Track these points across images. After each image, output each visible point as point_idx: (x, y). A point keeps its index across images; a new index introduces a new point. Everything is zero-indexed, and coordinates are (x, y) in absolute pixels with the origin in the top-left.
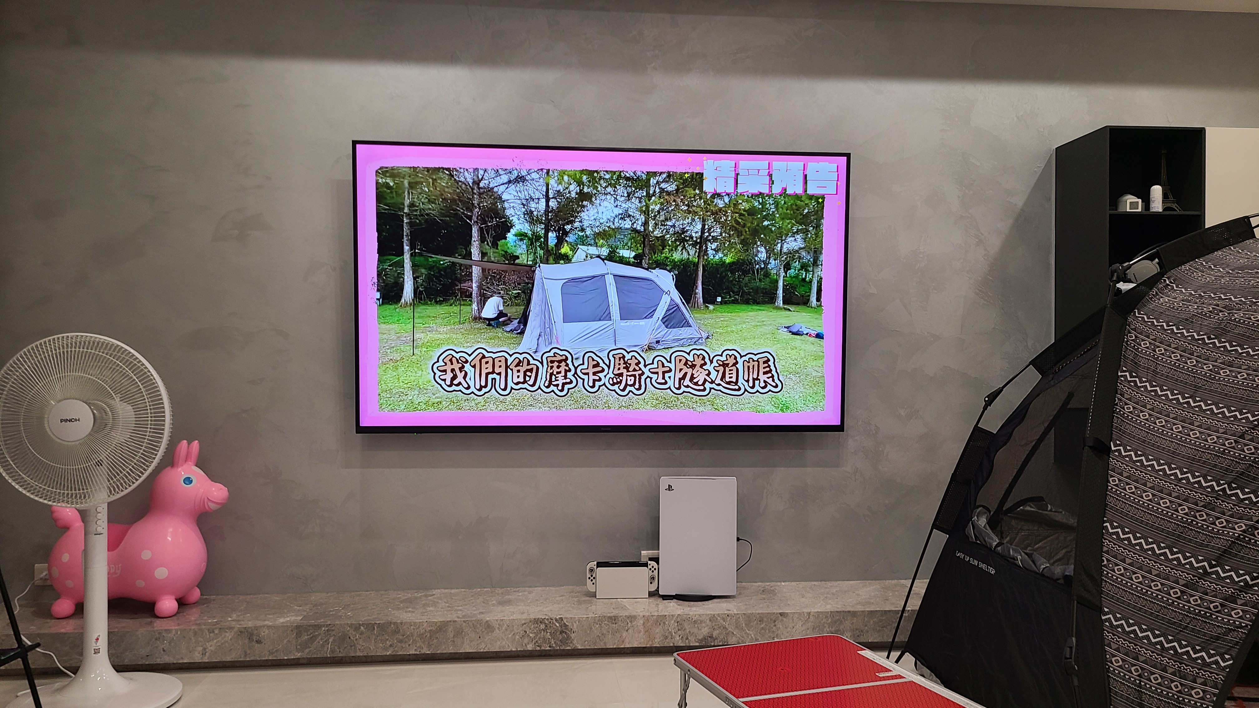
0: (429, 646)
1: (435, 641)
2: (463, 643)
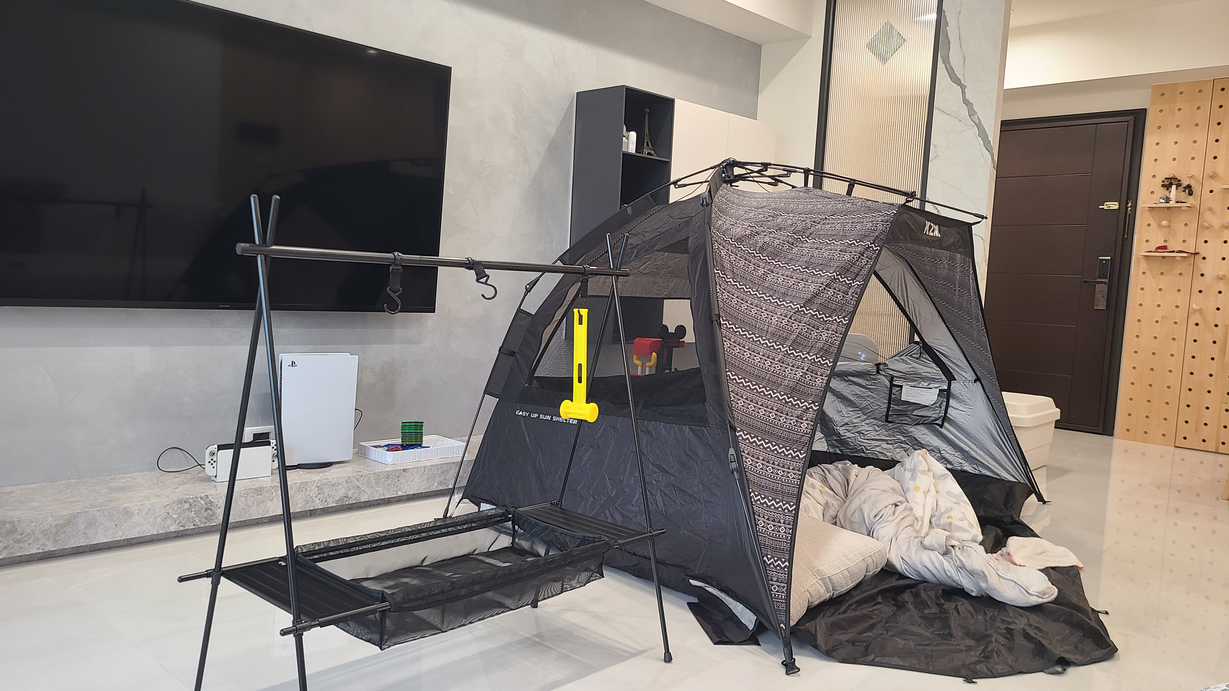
0: (55, 541)
1: (62, 535)
2: (97, 534)
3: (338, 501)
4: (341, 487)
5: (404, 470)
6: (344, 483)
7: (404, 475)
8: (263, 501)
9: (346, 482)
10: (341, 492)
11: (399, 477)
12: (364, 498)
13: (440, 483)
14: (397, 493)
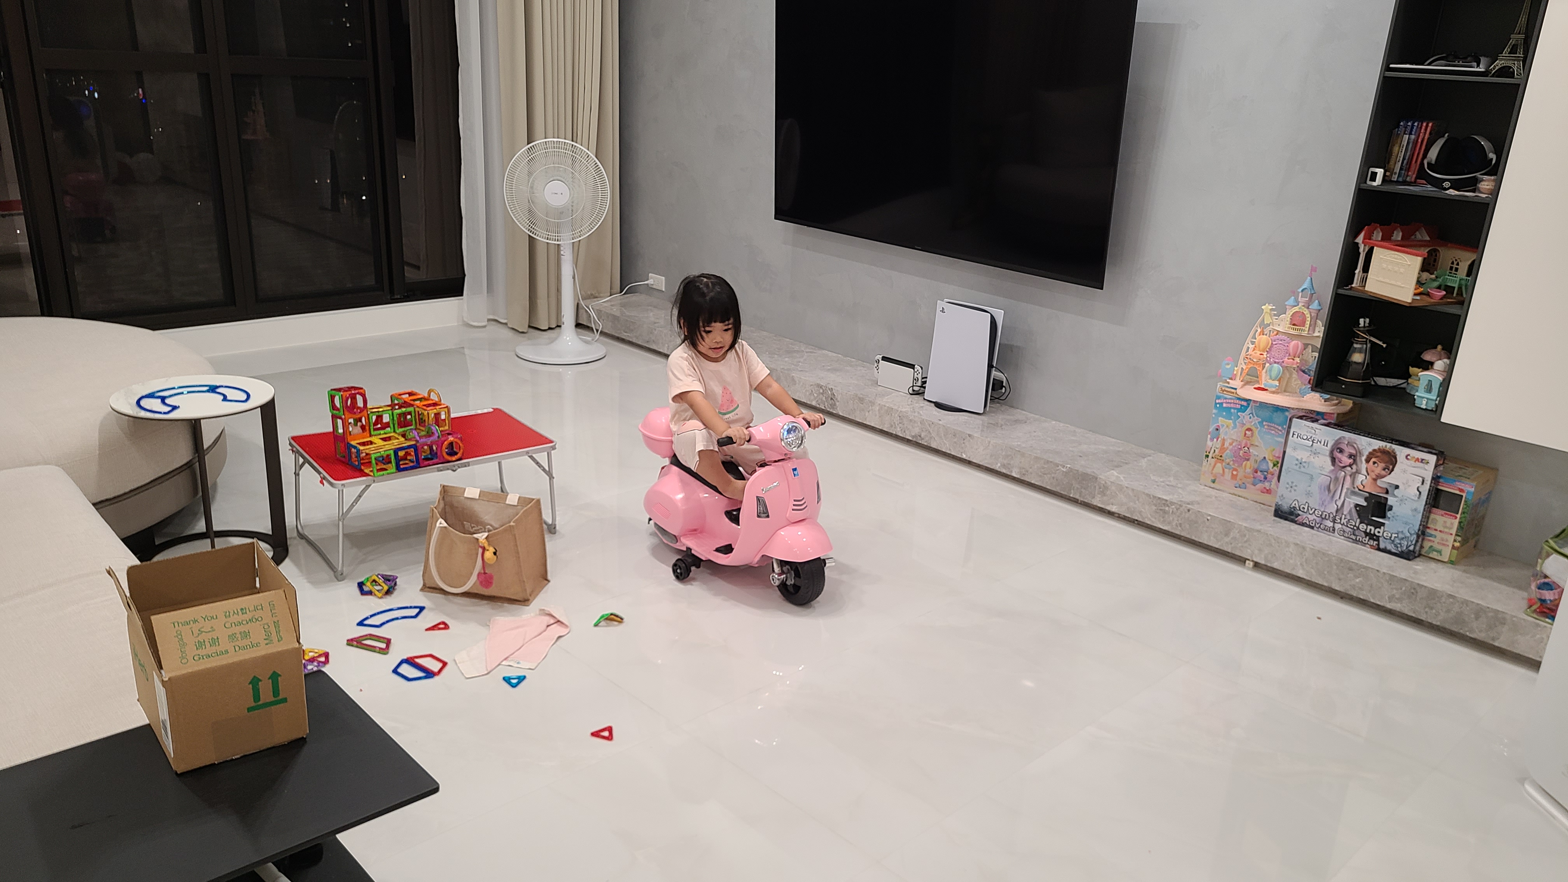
3: (913, 437)
4: (916, 425)
5: (970, 435)
6: (919, 423)
7: (970, 441)
8: (863, 410)
9: (921, 423)
10: (916, 431)
11: (964, 440)
12: (934, 445)
13: (1003, 466)
14: (962, 455)
